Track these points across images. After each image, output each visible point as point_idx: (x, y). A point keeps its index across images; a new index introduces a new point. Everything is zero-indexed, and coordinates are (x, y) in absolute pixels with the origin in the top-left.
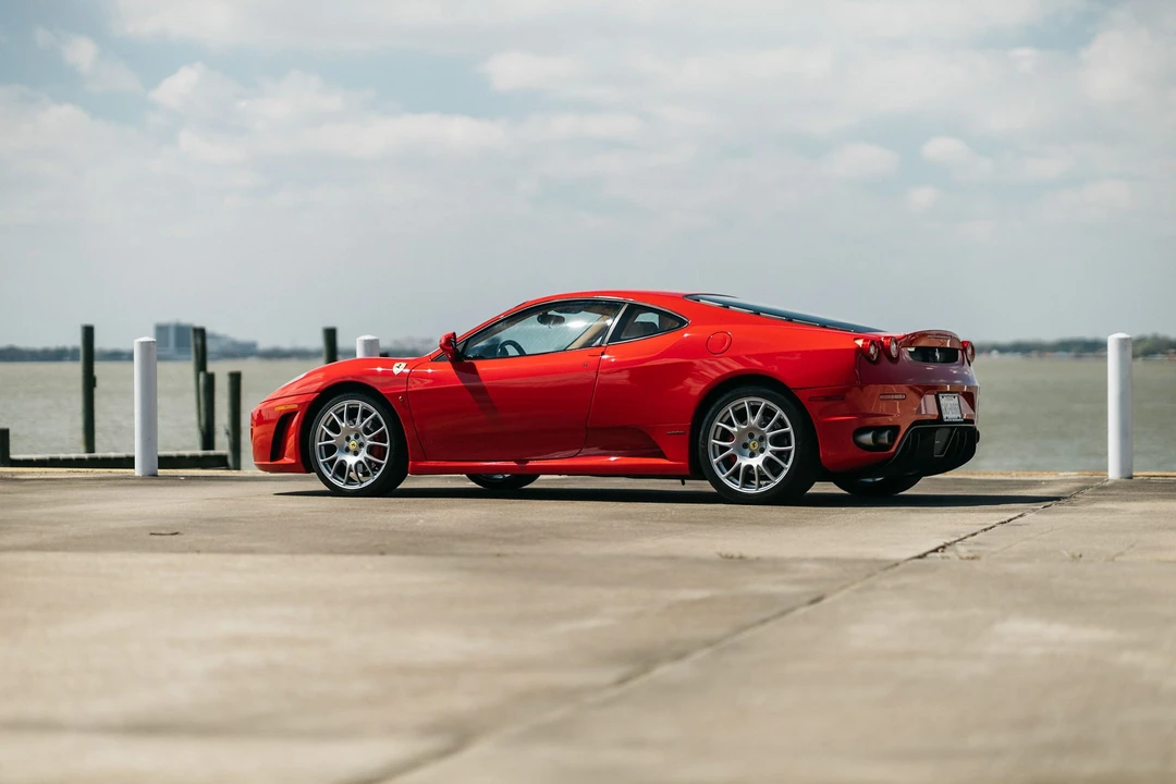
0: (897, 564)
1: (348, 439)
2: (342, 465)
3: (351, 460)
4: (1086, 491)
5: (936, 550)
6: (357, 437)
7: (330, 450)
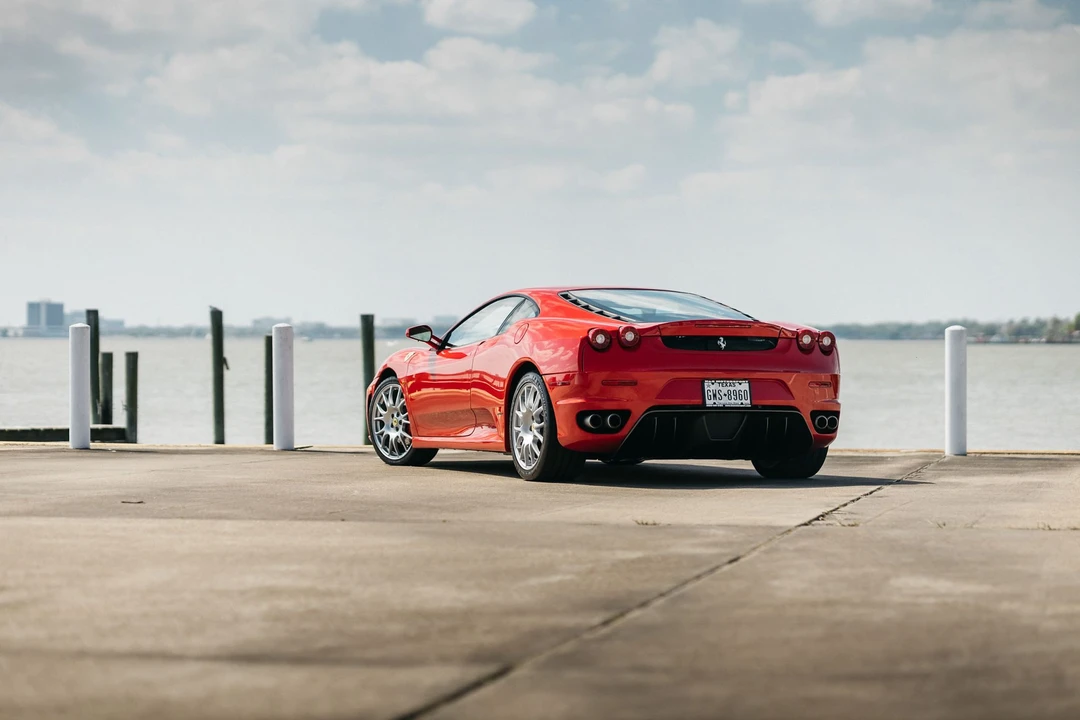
0: (789, 531)
1: (393, 416)
2: (388, 436)
3: (393, 435)
4: (929, 467)
5: (817, 519)
6: (398, 415)
7: (382, 424)
